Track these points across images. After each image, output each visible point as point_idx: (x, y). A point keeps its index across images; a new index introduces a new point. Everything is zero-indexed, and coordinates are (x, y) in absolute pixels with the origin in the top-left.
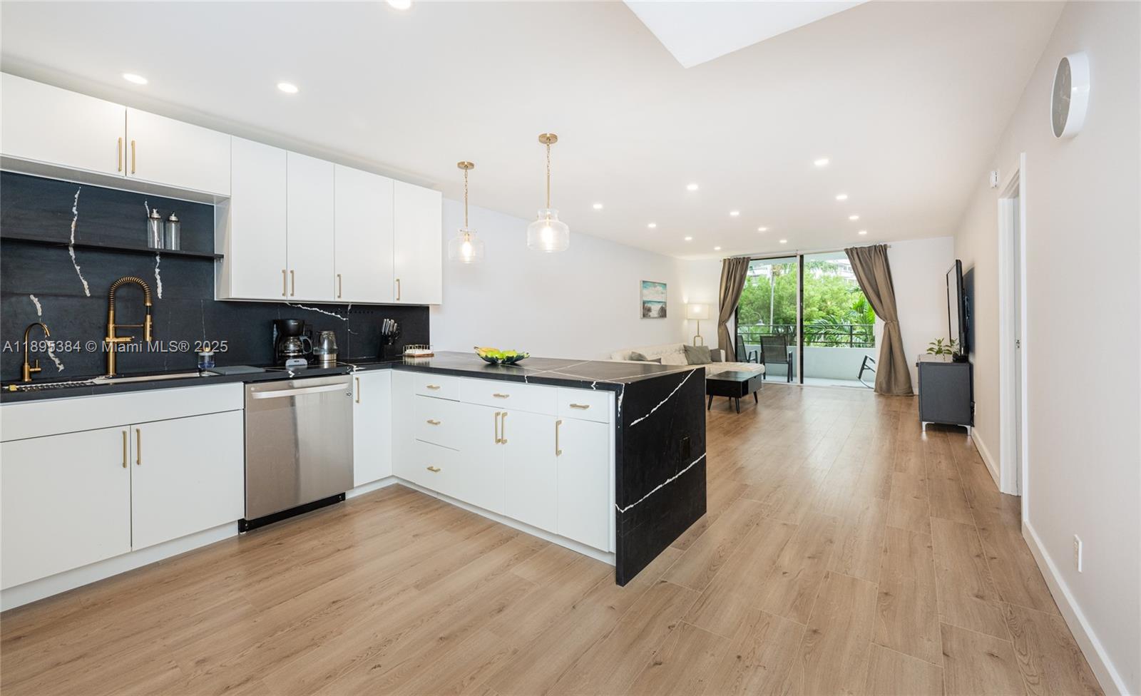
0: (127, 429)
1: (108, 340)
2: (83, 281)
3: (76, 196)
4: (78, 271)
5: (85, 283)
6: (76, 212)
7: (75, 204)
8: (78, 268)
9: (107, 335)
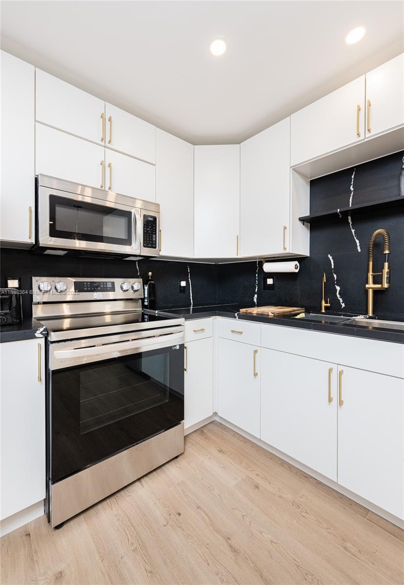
0: (334, 367)
1: (367, 286)
2: (356, 240)
3: (353, 177)
4: (353, 233)
5: (357, 241)
6: (352, 189)
7: (352, 183)
8: (353, 231)
9: (367, 283)
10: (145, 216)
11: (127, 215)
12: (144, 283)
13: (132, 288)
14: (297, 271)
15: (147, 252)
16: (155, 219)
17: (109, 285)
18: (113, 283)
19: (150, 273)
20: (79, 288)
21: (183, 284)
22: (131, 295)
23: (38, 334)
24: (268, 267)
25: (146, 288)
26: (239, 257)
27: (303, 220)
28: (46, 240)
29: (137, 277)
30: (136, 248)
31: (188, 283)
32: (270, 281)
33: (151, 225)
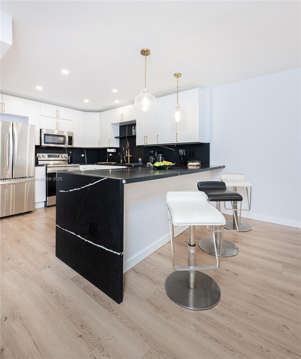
3: (127, 127)
6: (127, 130)
10: (69, 136)
11: (64, 136)
12: (69, 155)
13: (65, 156)
14: (115, 152)
15: (70, 146)
16: (72, 137)
17: (58, 156)
18: (59, 155)
19: (71, 152)
20: (49, 156)
21: (83, 155)
22: (64, 159)
23: (45, 165)
24: (109, 150)
25: (69, 157)
26: (99, 147)
27: (116, 138)
28: (43, 144)
29: (66, 153)
30: (66, 145)
31: (85, 155)
32: (111, 155)
33: (71, 139)
